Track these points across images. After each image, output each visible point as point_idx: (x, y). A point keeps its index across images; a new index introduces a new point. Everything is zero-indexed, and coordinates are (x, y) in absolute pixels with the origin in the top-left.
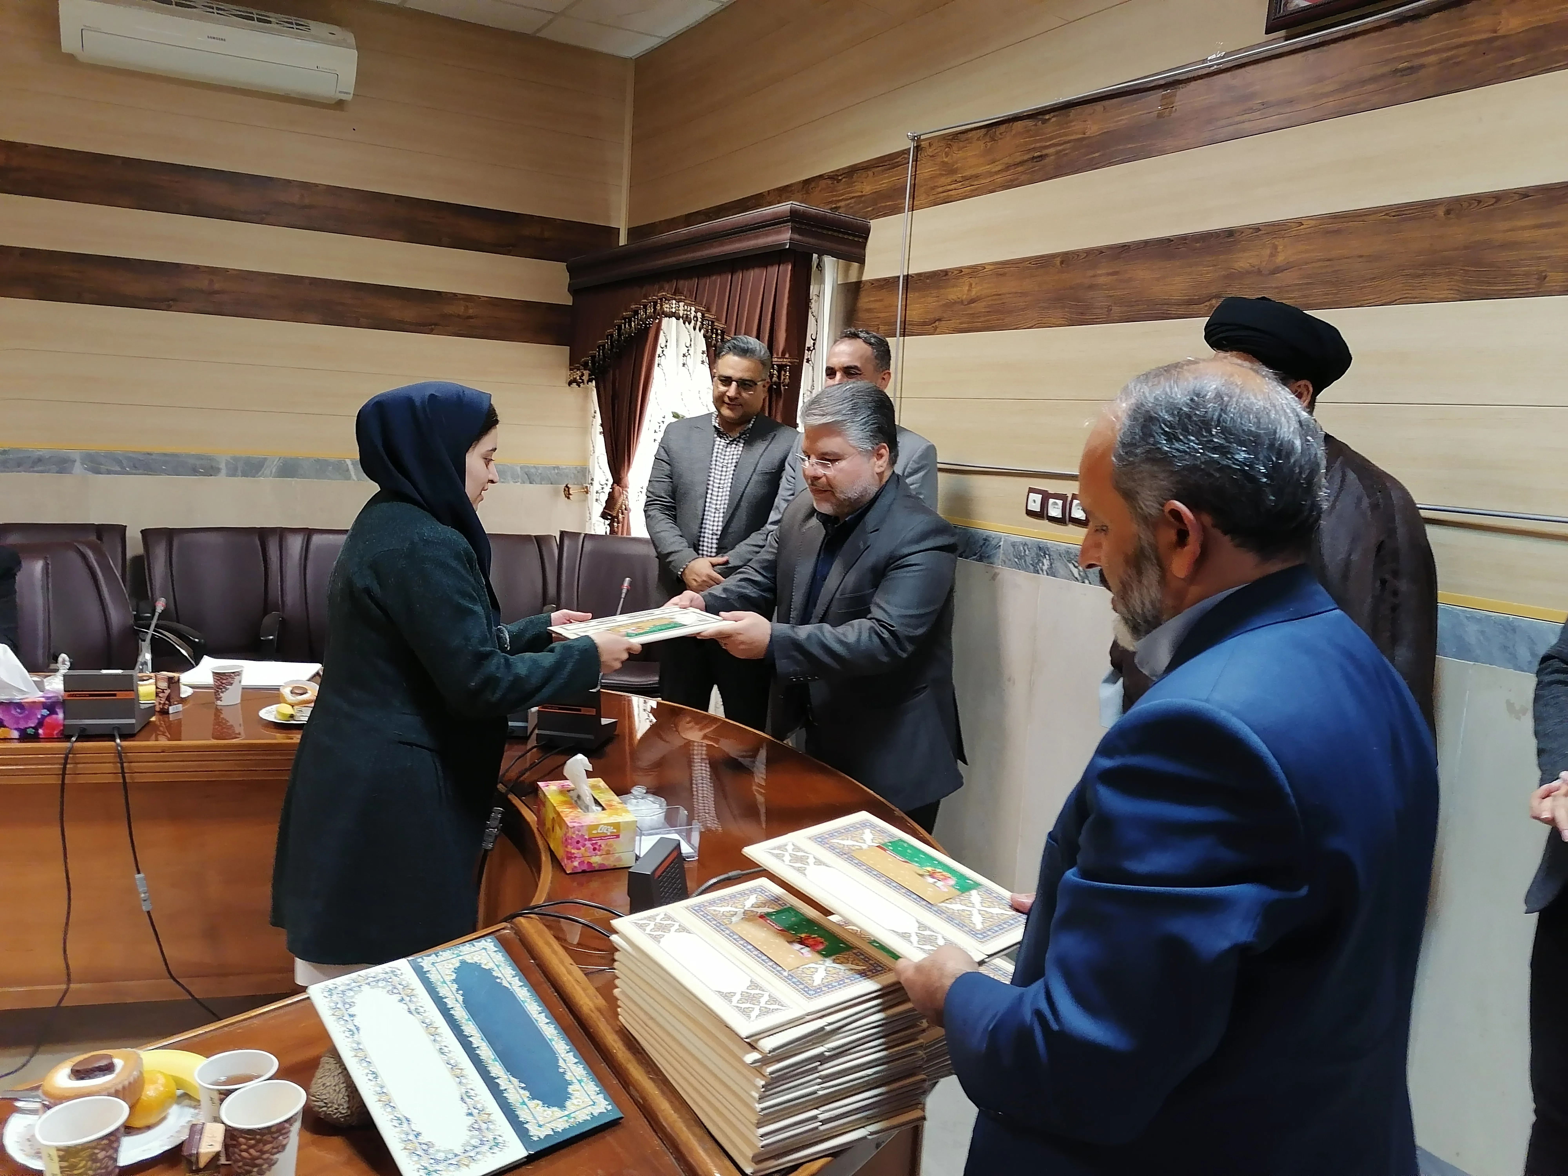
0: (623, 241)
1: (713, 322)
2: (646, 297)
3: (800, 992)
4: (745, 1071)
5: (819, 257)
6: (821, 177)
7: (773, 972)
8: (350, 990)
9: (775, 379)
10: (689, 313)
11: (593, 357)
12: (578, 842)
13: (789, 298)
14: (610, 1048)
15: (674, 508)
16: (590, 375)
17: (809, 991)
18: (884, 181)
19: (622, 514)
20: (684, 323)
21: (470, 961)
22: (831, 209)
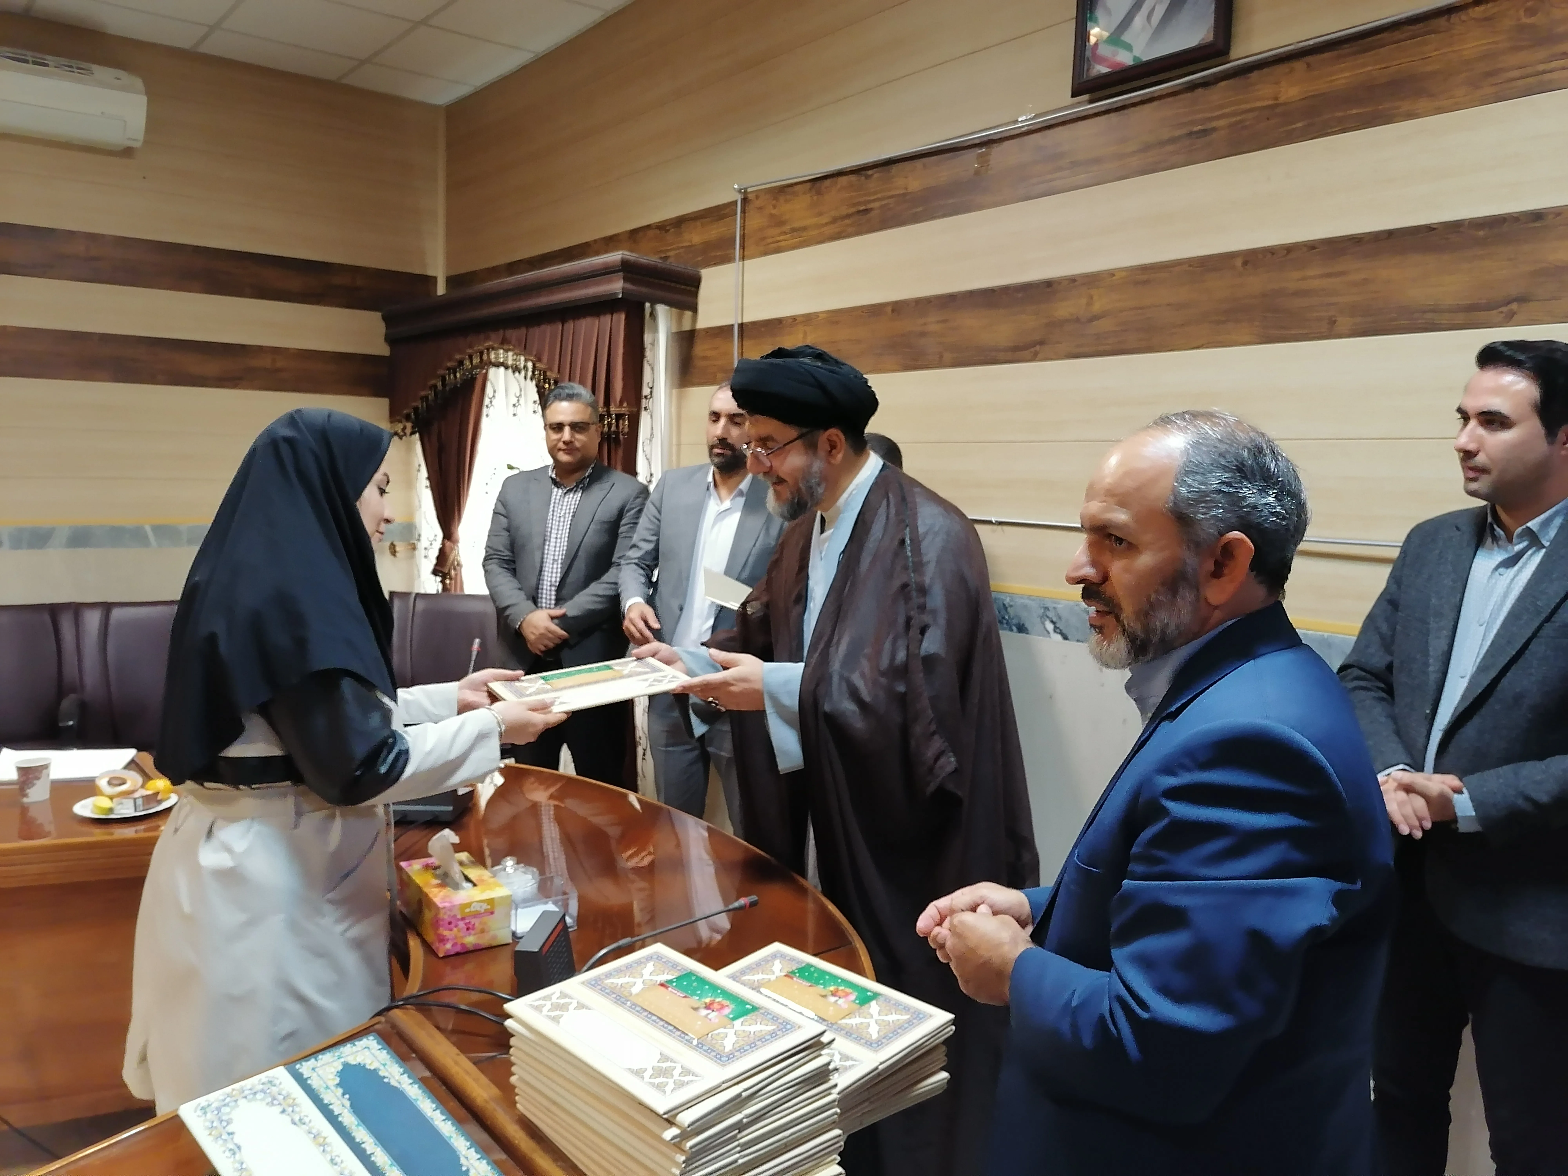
0: (441, 290)
1: (545, 372)
2: (471, 347)
3: (712, 1059)
4: (664, 1149)
5: (652, 307)
6: (648, 227)
7: (682, 1042)
8: (225, 1105)
9: (613, 428)
10: (518, 363)
11: (416, 409)
12: (450, 923)
13: (624, 347)
14: (511, 1139)
15: (514, 562)
16: (413, 427)
17: (722, 1058)
18: (714, 232)
19: (455, 569)
20: (514, 372)
21: (354, 1063)
22: (661, 258)
